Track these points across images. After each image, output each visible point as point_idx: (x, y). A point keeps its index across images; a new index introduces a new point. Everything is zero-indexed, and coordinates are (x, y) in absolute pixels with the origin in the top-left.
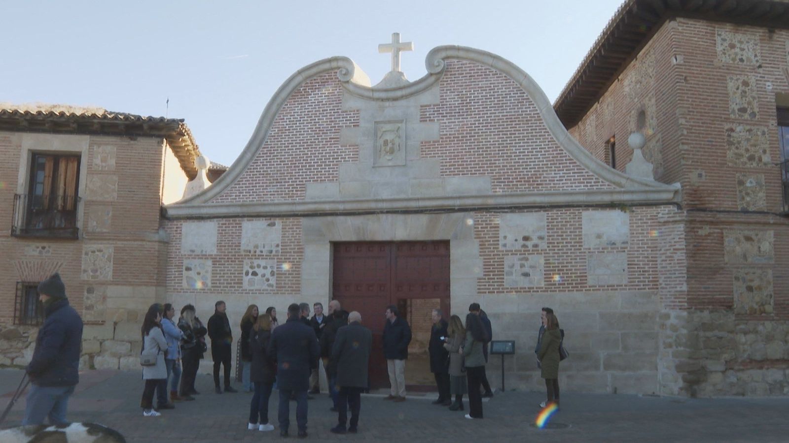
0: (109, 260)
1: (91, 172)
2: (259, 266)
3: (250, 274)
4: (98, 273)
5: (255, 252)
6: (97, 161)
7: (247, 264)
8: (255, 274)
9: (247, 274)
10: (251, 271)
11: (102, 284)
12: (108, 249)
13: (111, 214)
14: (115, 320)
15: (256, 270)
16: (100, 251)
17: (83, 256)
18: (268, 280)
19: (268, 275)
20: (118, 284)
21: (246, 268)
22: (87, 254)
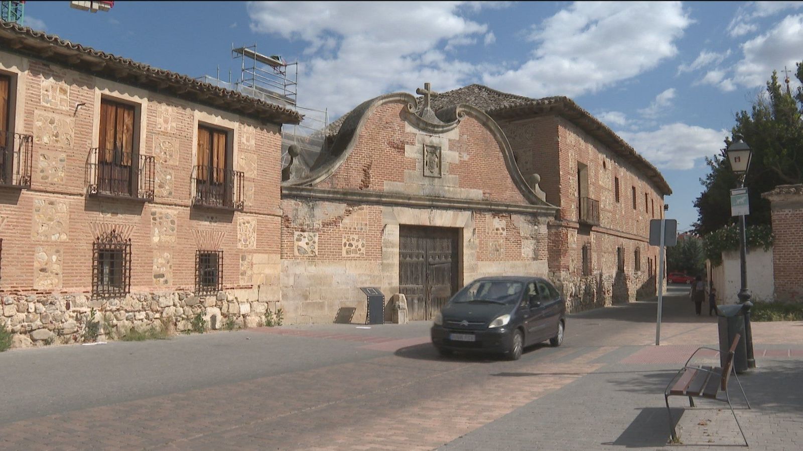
0: (254, 230)
1: (240, 150)
2: (353, 239)
3: (347, 246)
4: (248, 243)
5: (350, 229)
6: (244, 140)
7: (345, 237)
8: (351, 245)
9: (345, 245)
10: (348, 243)
11: (250, 252)
12: (252, 220)
13: (253, 190)
14: (258, 284)
15: (351, 242)
16: (248, 223)
17: (238, 227)
18: (360, 250)
19: (360, 247)
20: (259, 253)
21: (344, 241)
22: (240, 225)
